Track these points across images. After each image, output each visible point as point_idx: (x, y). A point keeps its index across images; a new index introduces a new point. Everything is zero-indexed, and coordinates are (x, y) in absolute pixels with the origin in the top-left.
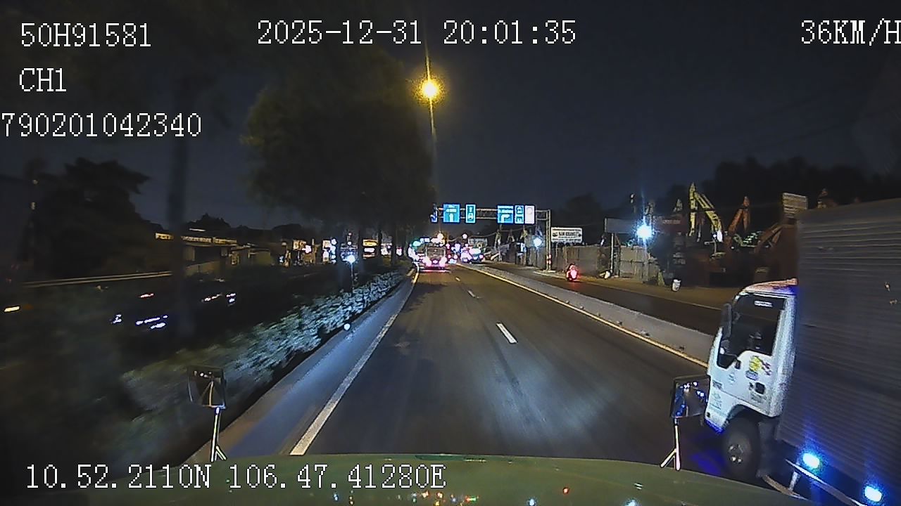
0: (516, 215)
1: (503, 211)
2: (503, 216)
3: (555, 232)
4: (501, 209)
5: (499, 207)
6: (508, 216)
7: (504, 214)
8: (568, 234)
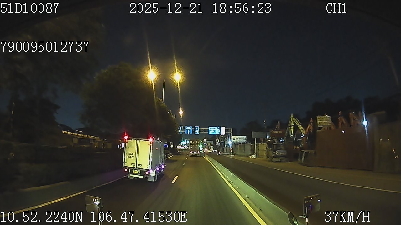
0: (217, 131)
1: (211, 129)
2: (211, 131)
3: (234, 138)
4: (210, 128)
5: (209, 127)
6: (213, 131)
7: (212, 131)
8: (240, 139)
